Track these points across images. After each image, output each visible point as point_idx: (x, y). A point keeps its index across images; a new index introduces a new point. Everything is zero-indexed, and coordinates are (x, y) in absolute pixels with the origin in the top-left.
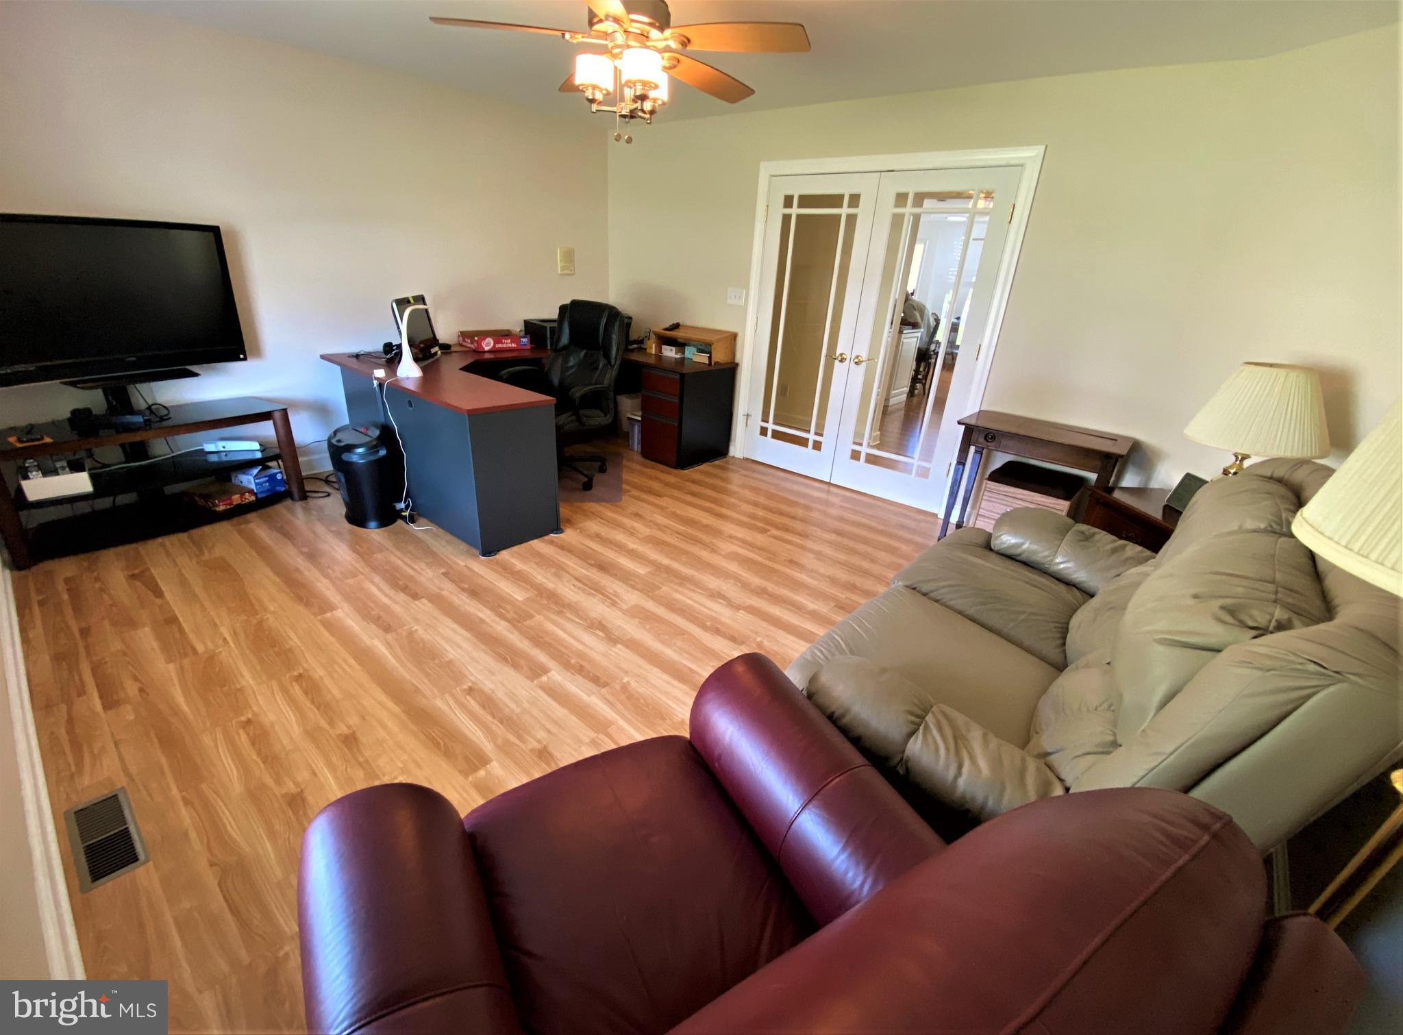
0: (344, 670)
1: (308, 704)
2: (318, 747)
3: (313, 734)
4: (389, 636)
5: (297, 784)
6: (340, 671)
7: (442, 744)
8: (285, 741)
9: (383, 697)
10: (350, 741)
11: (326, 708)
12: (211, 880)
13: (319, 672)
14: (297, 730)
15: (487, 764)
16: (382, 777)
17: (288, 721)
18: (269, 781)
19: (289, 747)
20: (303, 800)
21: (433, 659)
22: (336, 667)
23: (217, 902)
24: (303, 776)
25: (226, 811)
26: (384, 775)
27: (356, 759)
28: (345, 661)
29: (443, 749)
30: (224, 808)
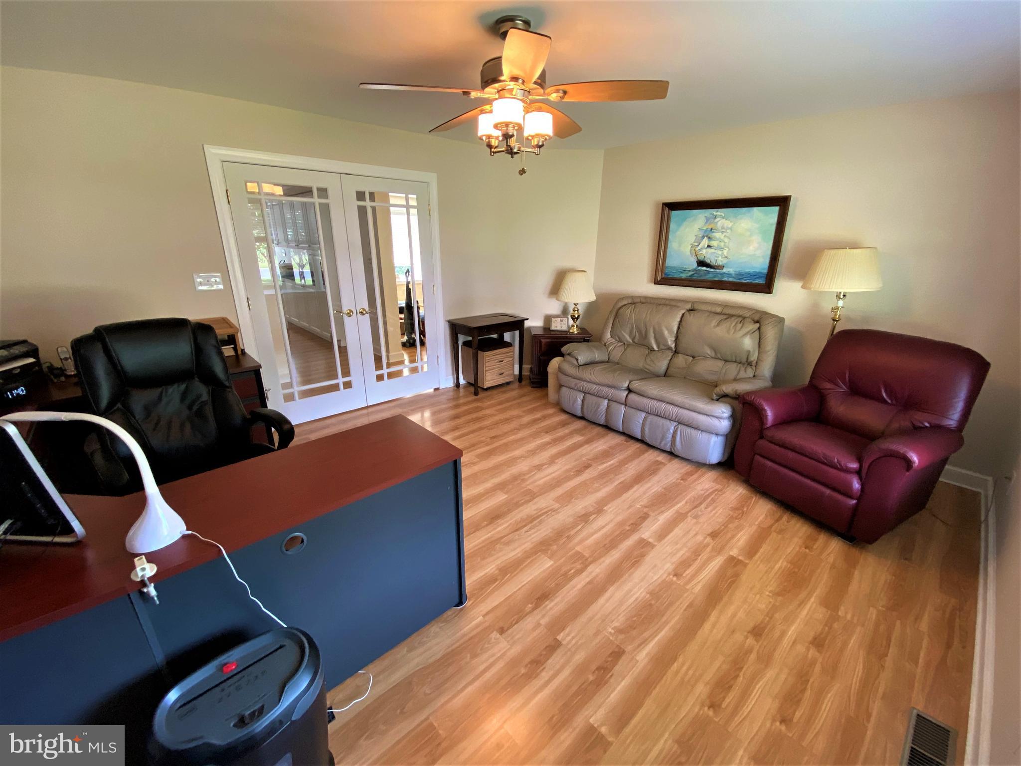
0: (689, 669)
1: (740, 679)
2: (774, 650)
3: (766, 660)
4: (629, 648)
5: (808, 649)
6: (691, 672)
7: (731, 580)
8: (783, 677)
9: (707, 626)
10: (757, 632)
11: (737, 663)
12: (889, 661)
13: (701, 690)
14: (770, 674)
15: (734, 557)
16: (772, 603)
17: (765, 685)
18: (818, 668)
19: (786, 671)
20: (815, 639)
21: (651, 605)
22: (687, 679)
23: (893, 651)
24: (800, 648)
25: (854, 682)
26: (770, 602)
27: (769, 621)
28: (677, 672)
29: (735, 578)
30: (853, 686)
